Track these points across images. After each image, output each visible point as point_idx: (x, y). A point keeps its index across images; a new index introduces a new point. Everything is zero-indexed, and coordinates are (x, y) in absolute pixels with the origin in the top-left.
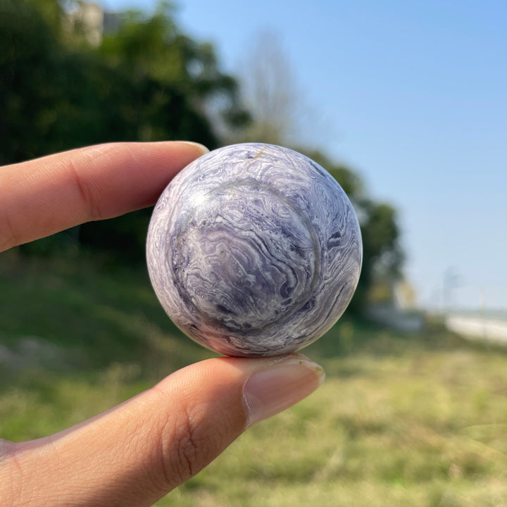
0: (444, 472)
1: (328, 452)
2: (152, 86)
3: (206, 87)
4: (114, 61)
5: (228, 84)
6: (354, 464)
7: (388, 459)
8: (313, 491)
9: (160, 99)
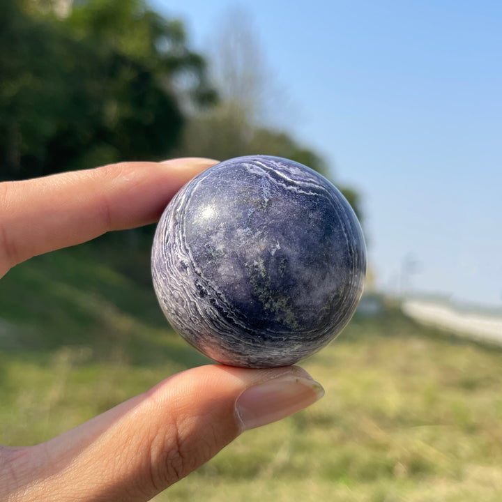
0: (389, 471)
1: (275, 446)
2: (118, 60)
3: (173, 65)
4: (80, 34)
5: (196, 62)
6: (300, 459)
7: (334, 456)
8: (257, 488)
9: (127, 75)
